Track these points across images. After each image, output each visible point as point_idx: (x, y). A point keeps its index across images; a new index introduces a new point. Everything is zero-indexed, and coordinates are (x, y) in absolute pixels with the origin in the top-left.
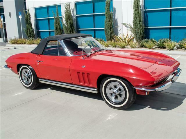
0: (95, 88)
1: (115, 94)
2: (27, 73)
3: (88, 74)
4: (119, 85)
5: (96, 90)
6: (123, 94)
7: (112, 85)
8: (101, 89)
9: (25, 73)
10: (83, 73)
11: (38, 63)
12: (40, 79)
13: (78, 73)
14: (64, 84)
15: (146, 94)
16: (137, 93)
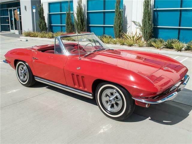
0: (91, 93)
2: (24, 69)
3: (82, 77)
4: (116, 92)
5: (91, 95)
6: (120, 103)
7: (108, 92)
8: (96, 94)
9: (22, 69)
10: (77, 76)
11: (34, 60)
12: (35, 77)
13: (73, 74)
14: (59, 85)
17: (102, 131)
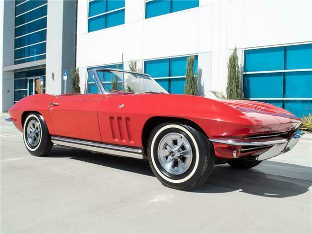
1: (173, 155)
2: (36, 127)
3: (127, 119)
4: (182, 137)
5: (140, 151)
9: (32, 127)
10: (119, 118)
11: (52, 108)
12: (52, 138)
13: (112, 118)
14: (88, 143)
15: (235, 155)
16: (216, 153)
17: (156, 200)
